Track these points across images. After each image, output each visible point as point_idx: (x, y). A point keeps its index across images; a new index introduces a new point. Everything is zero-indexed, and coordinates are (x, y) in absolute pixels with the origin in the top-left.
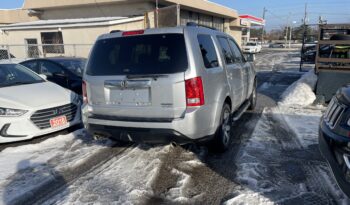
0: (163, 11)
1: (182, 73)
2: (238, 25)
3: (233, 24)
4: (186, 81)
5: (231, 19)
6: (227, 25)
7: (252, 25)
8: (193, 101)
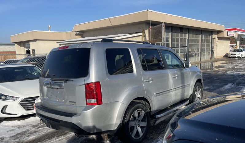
0: (155, 29)
1: (83, 78)
2: (225, 36)
3: (221, 35)
4: (86, 85)
5: (218, 32)
6: (215, 36)
7: (239, 35)
8: (93, 101)
